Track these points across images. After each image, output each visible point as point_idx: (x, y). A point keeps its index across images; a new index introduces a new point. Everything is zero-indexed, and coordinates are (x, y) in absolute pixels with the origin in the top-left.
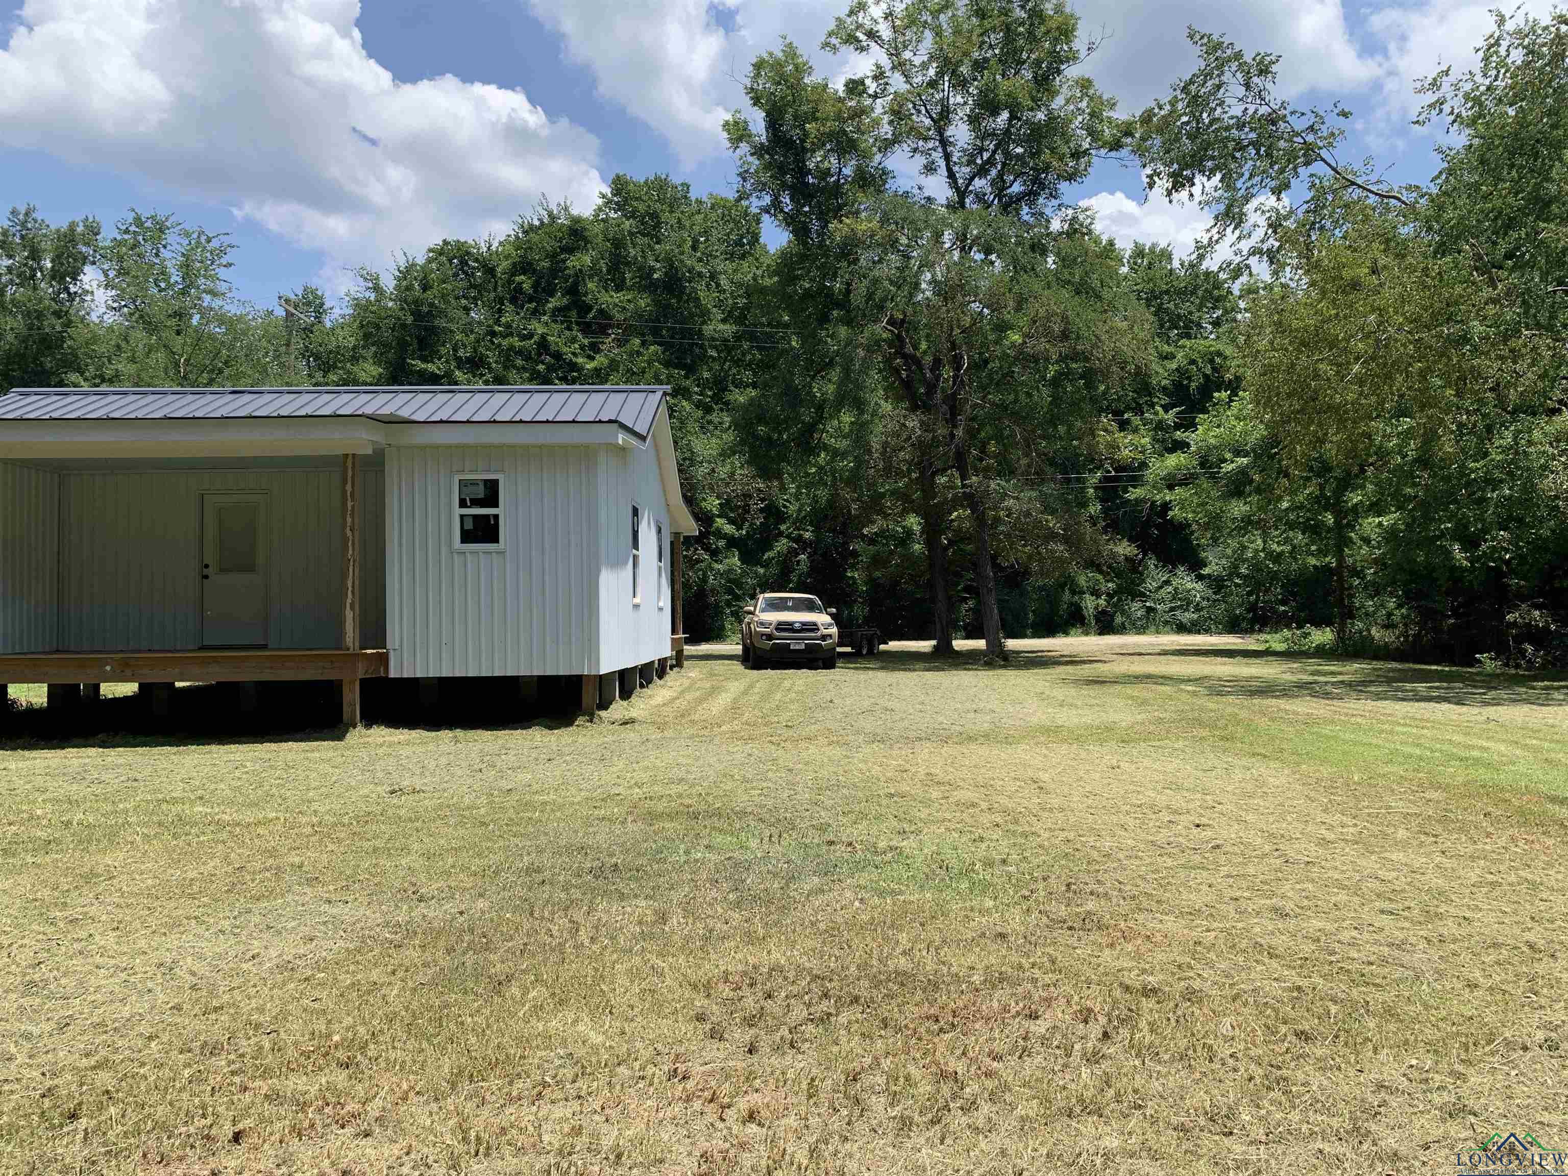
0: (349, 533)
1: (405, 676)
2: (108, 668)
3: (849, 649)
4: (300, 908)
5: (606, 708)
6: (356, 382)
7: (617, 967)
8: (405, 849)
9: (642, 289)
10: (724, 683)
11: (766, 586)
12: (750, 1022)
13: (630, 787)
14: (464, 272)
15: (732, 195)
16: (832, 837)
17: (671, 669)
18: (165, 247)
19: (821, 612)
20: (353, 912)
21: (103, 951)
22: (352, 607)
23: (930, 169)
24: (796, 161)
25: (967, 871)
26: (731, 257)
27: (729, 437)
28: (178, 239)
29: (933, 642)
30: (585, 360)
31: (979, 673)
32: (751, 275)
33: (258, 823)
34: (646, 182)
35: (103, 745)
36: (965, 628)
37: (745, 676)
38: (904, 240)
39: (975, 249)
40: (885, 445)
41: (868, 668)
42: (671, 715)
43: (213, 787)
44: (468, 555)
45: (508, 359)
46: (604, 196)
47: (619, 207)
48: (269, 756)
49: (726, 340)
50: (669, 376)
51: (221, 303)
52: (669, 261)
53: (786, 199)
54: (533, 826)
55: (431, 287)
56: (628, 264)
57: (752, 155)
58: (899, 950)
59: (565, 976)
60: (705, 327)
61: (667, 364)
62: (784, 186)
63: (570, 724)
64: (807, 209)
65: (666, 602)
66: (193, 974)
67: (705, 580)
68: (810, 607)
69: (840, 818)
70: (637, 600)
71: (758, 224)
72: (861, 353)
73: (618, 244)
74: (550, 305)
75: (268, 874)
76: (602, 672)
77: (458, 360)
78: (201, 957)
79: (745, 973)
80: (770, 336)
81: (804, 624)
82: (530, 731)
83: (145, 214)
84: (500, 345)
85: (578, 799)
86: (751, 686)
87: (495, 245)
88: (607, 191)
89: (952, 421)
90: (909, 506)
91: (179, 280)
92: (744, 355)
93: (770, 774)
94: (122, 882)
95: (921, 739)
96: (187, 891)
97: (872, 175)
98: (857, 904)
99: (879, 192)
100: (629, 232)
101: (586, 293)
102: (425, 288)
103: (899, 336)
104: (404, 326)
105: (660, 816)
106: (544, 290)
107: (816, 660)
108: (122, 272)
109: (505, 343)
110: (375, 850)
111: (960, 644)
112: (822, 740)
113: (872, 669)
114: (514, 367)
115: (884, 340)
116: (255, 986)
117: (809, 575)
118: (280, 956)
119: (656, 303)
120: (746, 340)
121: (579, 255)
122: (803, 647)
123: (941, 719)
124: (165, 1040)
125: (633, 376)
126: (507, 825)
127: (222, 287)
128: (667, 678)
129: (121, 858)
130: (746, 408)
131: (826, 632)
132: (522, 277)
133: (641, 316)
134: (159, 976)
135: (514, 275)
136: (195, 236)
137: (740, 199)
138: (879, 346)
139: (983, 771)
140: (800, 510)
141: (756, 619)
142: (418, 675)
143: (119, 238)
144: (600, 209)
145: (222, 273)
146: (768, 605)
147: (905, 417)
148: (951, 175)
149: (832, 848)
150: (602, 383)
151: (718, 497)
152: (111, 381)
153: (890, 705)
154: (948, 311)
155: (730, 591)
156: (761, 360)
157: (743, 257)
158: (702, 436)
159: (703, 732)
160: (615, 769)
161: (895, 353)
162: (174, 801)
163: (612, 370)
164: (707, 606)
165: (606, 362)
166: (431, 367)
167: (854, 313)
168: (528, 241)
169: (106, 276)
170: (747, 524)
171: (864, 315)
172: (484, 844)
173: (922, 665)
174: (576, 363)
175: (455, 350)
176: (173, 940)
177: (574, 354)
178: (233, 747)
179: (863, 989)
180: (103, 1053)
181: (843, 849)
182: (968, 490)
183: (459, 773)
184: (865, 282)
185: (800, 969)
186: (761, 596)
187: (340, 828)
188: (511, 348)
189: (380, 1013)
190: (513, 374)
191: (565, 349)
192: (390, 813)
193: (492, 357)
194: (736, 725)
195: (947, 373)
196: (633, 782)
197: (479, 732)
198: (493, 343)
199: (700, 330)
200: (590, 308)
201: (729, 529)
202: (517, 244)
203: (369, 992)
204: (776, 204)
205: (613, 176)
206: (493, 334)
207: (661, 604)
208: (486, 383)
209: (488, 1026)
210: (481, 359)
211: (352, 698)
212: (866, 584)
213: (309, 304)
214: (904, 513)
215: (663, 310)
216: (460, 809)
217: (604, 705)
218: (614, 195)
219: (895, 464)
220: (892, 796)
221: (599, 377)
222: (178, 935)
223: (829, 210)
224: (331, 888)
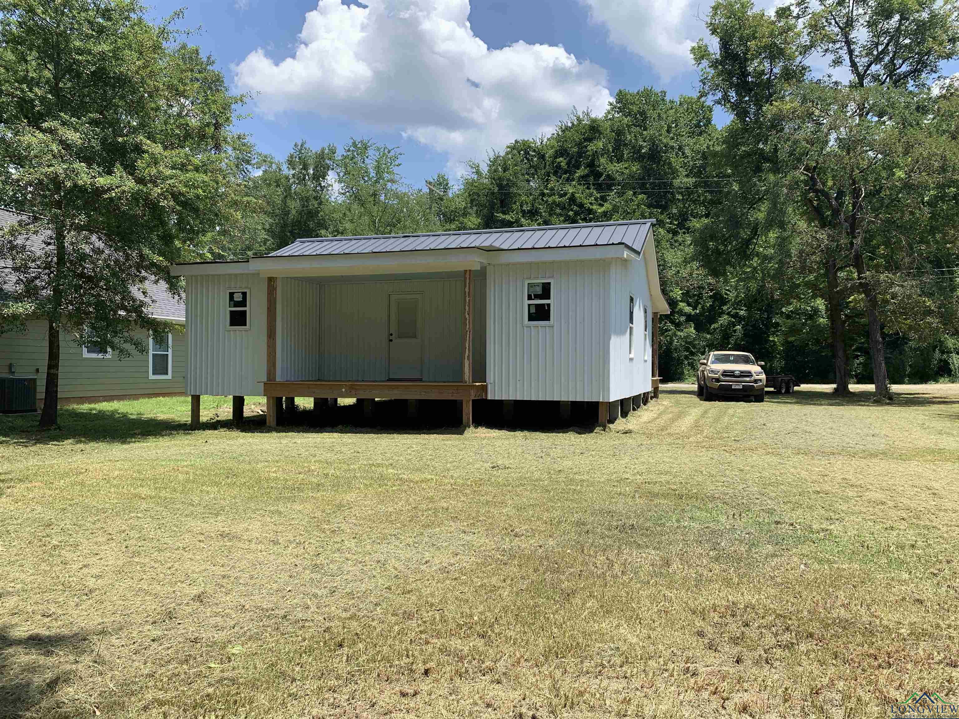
0: (467, 316)
1: (496, 398)
2: (344, 390)
3: (772, 389)
4: (449, 535)
5: (613, 423)
6: (465, 228)
7: (641, 592)
8: (503, 503)
9: (634, 160)
10: (687, 409)
11: (712, 346)
12: (735, 641)
13: (634, 475)
14: (528, 159)
15: (695, 95)
16: (777, 519)
17: (651, 399)
18: (367, 157)
19: (754, 364)
20: (478, 540)
21: (349, 550)
22: (468, 359)
23: (837, 62)
24: (740, 68)
25: (885, 551)
26: (692, 134)
27: (691, 250)
28: (374, 152)
29: (835, 386)
30: (598, 207)
31: (871, 408)
32: (706, 145)
33: (422, 481)
34: (638, 93)
35: (341, 432)
36: (856, 376)
37: (701, 405)
38: (817, 113)
39: (871, 114)
40: (801, 252)
41: (787, 402)
42: (655, 429)
43: (397, 458)
44: (532, 328)
45: (552, 210)
46: (611, 104)
47: (621, 110)
48: (424, 442)
49: (688, 188)
50: (650, 213)
51: (397, 187)
52: (652, 141)
53: (733, 94)
54: (577, 495)
55: (509, 169)
56: (626, 145)
57: (710, 67)
58: (839, 603)
59: (608, 595)
60: (674, 181)
61: (649, 206)
62: (731, 85)
63: (591, 431)
64: (747, 98)
65: (648, 356)
66: (396, 569)
67: (671, 343)
68: (746, 361)
69: (782, 506)
70: (632, 356)
71: (711, 112)
72: (785, 190)
73: (619, 133)
74: (577, 175)
75: (430, 512)
76: (611, 400)
77: (523, 212)
78: (399, 560)
79: (727, 608)
80: (718, 184)
81: (742, 372)
82: (567, 434)
83: (358, 140)
84: (547, 201)
85: (603, 480)
86: (706, 412)
87: (545, 140)
88: (613, 100)
89: (852, 233)
90: (817, 292)
91: (374, 175)
92: (699, 197)
93: (727, 472)
94: (356, 511)
95: (834, 454)
96: (388, 518)
97: (794, 72)
98: (802, 566)
99: (799, 81)
100: (627, 125)
101: (599, 166)
102: (505, 170)
103: (812, 178)
104: (493, 193)
105: (656, 495)
106: (574, 166)
107: (749, 396)
108: (347, 173)
109: (550, 199)
110: (487, 502)
111: (853, 387)
112: (761, 451)
113: (790, 403)
114: (555, 214)
115: (802, 181)
116: (428, 580)
117: (742, 340)
118: (441, 563)
119: (644, 168)
120: (702, 187)
121: (595, 142)
122: (741, 387)
123: (847, 440)
124: (384, 607)
125: (627, 215)
126: (561, 493)
127: (397, 178)
128: (649, 404)
129: (354, 497)
130: (702, 231)
131: (757, 377)
132: (561, 159)
133: (633, 177)
134: (378, 568)
135: (556, 157)
136: (382, 150)
137: (701, 96)
138: (798, 185)
139: (886, 478)
140: (737, 296)
141: (708, 368)
142: (503, 399)
143: (345, 154)
144: (609, 112)
145: (396, 170)
146: (716, 359)
147: (816, 232)
148: (854, 64)
149: (779, 526)
150: (607, 220)
151: (681, 289)
152: (342, 233)
153: (808, 429)
154: (850, 159)
155: (687, 349)
156: (711, 200)
157: (700, 134)
158: (672, 250)
159: (677, 441)
160: (623, 462)
161: (810, 189)
162: (379, 465)
163: (614, 212)
164: (672, 359)
165: (610, 207)
166: (507, 217)
167: (781, 164)
168: (565, 137)
169: (339, 176)
170: (700, 306)
171: (787, 165)
172: (549, 503)
173: (827, 402)
174: (592, 209)
175: (521, 206)
176: (384, 548)
177: (591, 204)
178: (406, 436)
179: (815, 627)
180: (353, 610)
181: (787, 527)
182: (863, 281)
183: (530, 458)
184: (790, 143)
185: (767, 610)
186: (712, 353)
187: (466, 487)
188: (554, 202)
189: (499, 605)
190: (554, 219)
191: (586, 201)
192: (493, 480)
193: (542, 209)
194: (700, 438)
195: (848, 200)
196: (636, 471)
197: (538, 433)
198: (543, 200)
199: (671, 183)
200: (601, 175)
201: (688, 309)
202: (558, 138)
203: (491, 591)
204: (726, 98)
205: (617, 91)
206: (543, 195)
207: (646, 358)
208: (539, 224)
209: (564, 623)
210: (536, 211)
211: (468, 411)
212: (783, 345)
213: (440, 184)
214: (814, 297)
215: (648, 172)
216: (530, 480)
217: (612, 421)
218: (617, 103)
219: (808, 264)
220: (819, 492)
221: (607, 216)
222: (386, 545)
223: (763, 98)
224: (465, 524)
